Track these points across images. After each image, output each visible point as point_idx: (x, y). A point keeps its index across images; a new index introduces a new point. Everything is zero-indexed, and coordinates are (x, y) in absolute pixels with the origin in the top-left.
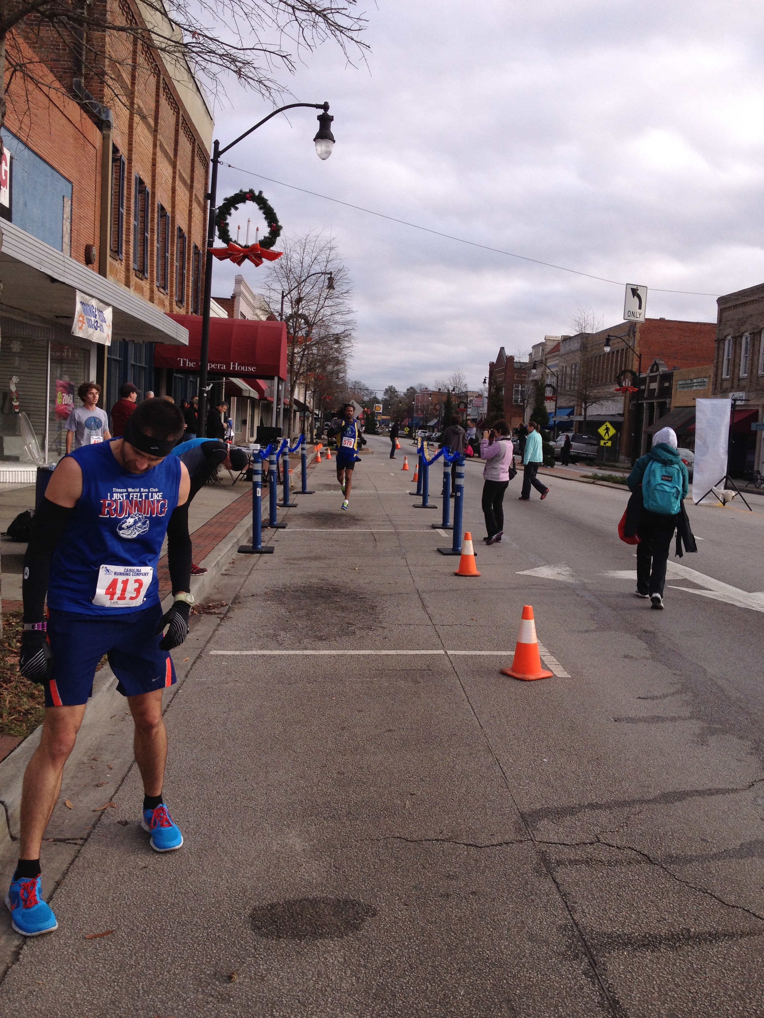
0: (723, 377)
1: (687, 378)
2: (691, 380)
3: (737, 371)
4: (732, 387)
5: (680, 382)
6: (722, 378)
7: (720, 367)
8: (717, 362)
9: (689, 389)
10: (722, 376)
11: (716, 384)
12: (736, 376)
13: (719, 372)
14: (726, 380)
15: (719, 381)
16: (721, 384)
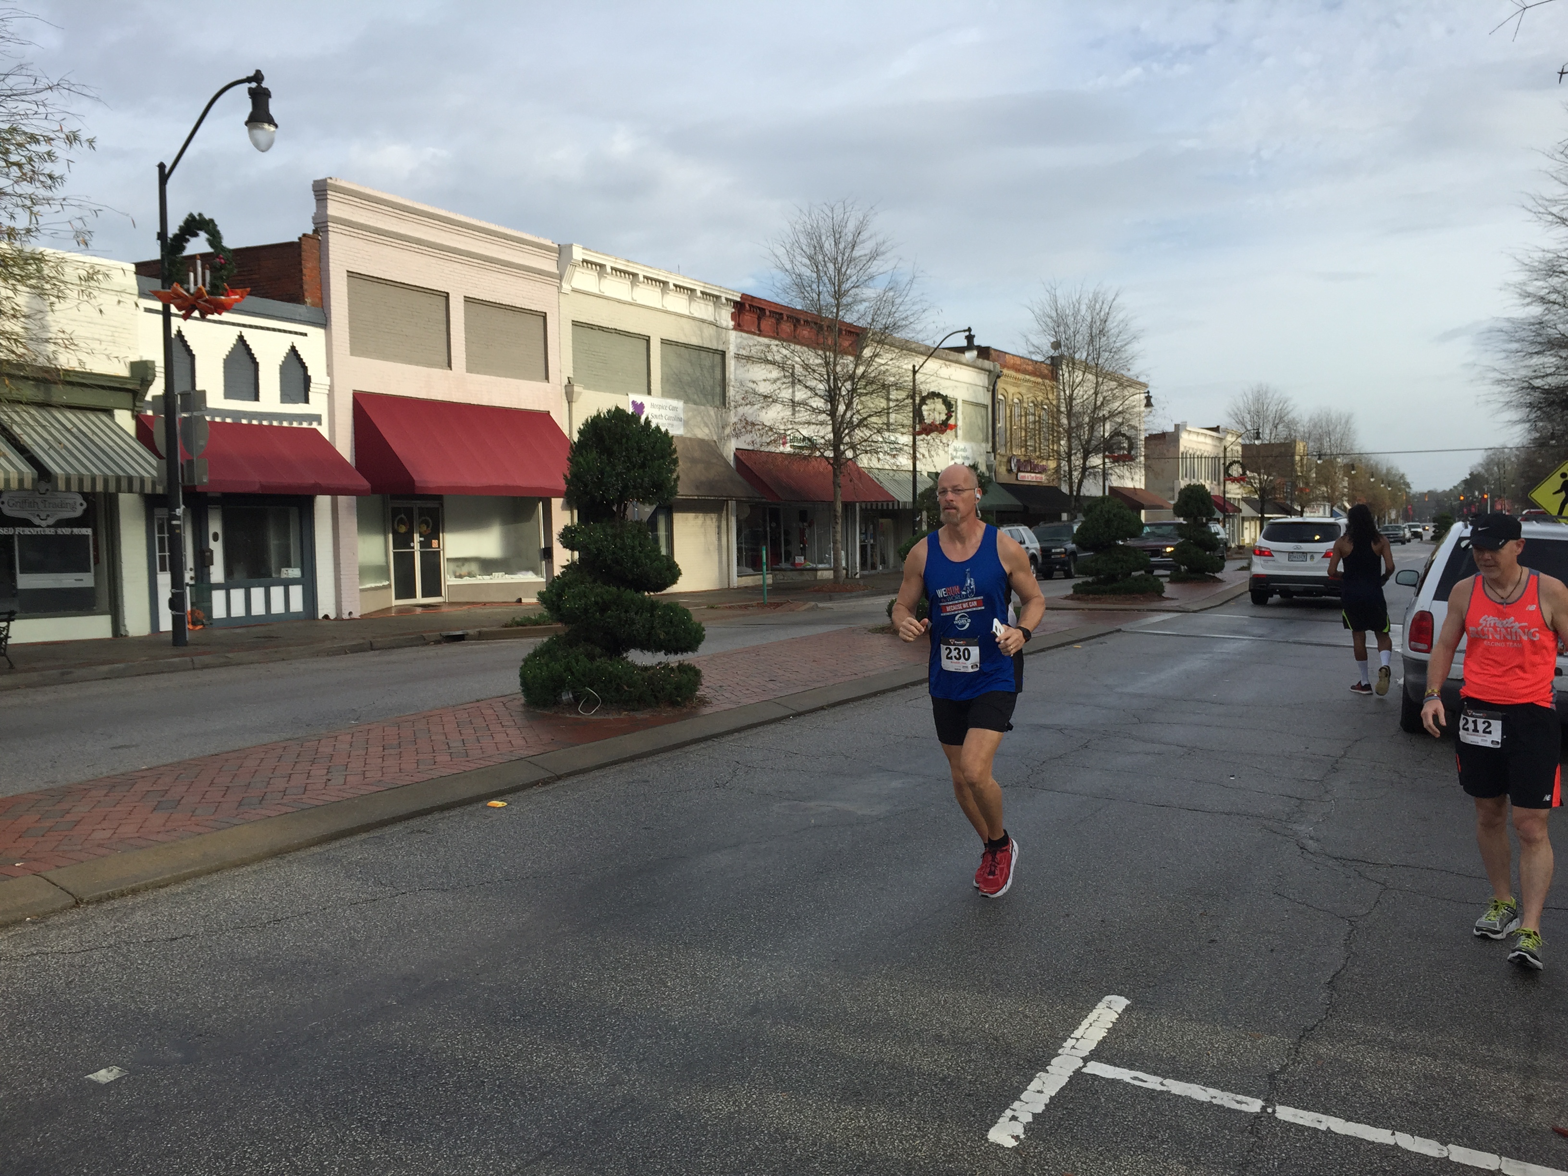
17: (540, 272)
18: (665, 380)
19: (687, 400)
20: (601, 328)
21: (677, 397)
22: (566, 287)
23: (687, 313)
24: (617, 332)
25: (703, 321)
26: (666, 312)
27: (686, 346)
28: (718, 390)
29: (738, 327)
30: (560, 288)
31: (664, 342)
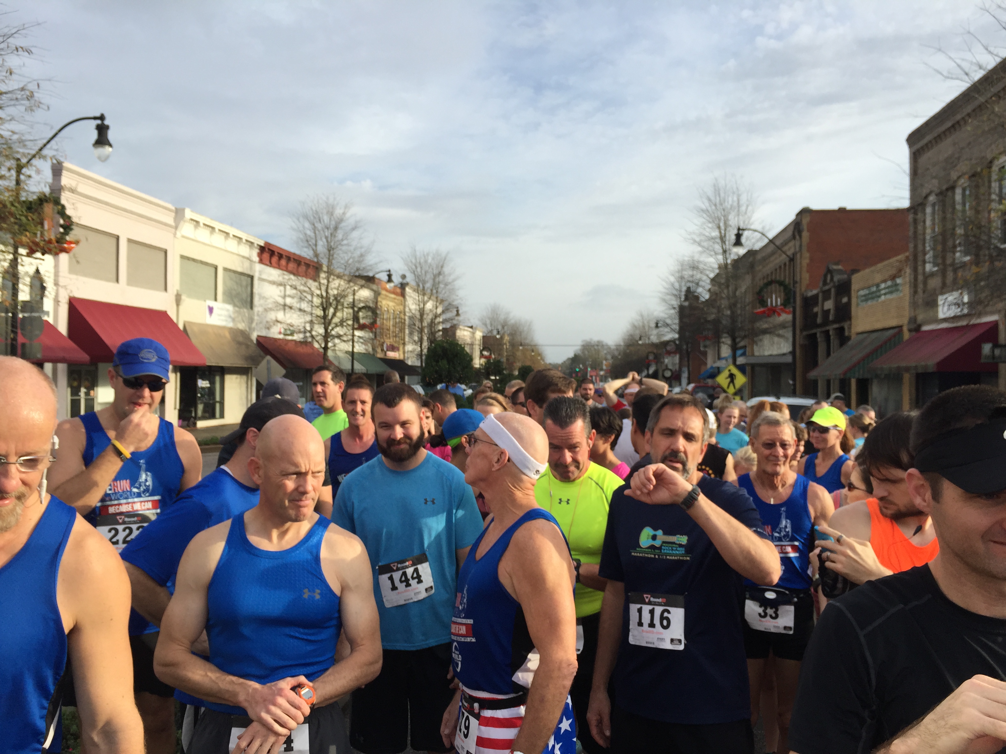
0: (927, 271)
1: (871, 283)
2: (878, 285)
3: (950, 254)
4: (943, 286)
5: (862, 293)
6: (925, 274)
7: (920, 254)
8: (915, 247)
9: (874, 302)
10: (925, 269)
11: (915, 286)
12: (949, 263)
13: (920, 263)
14: (932, 274)
15: (920, 278)
16: (925, 283)
17: (166, 225)
18: (224, 293)
19: (235, 305)
20: (194, 260)
21: (229, 303)
22: (179, 234)
23: (236, 252)
24: (202, 262)
25: (244, 257)
26: (226, 251)
27: (235, 272)
28: (249, 299)
29: (261, 261)
30: (175, 234)
31: (226, 270)
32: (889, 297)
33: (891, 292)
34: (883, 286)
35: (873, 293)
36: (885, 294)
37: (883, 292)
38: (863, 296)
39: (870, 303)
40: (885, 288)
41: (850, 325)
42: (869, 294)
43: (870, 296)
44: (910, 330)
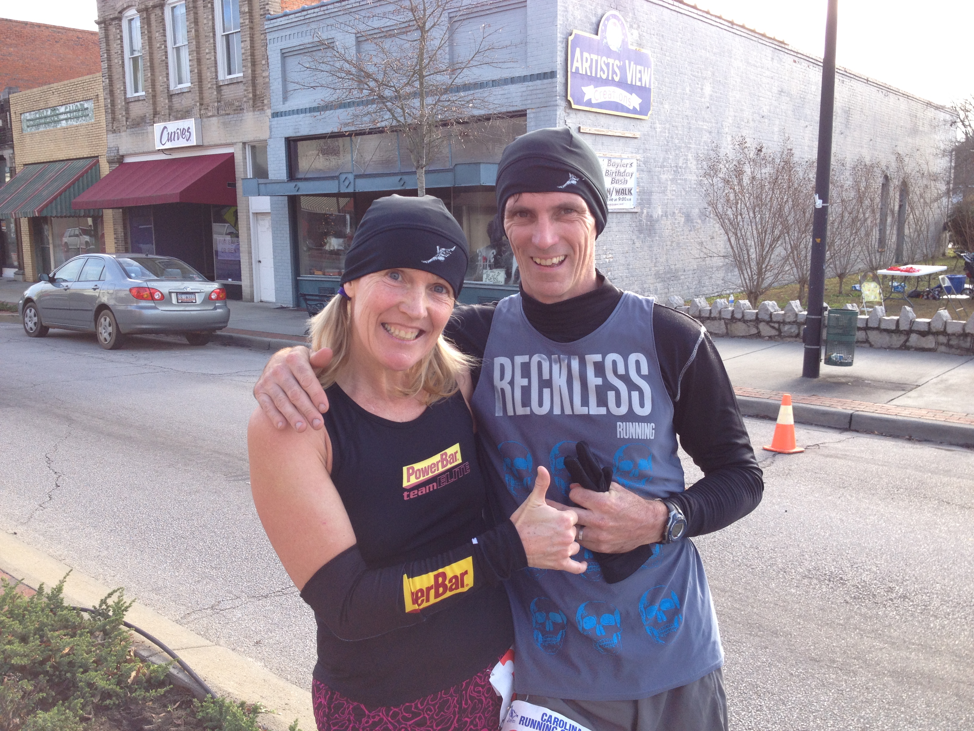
0: (129, 95)
1: (42, 105)
2: (54, 109)
3: (161, 79)
4: (155, 113)
5: (28, 116)
6: (126, 99)
7: (116, 76)
8: (110, 67)
9: (50, 128)
10: (125, 93)
11: (113, 112)
12: (159, 88)
13: (118, 86)
14: (137, 100)
15: (120, 103)
16: (127, 110)
32: (74, 123)
33: (77, 118)
34: (62, 109)
35: (45, 117)
36: (66, 119)
37: (62, 117)
38: (28, 120)
39: (42, 129)
40: (66, 113)
41: (13, 153)
42: (40, 118)
43: (43, 121)
44: (110, 162)
